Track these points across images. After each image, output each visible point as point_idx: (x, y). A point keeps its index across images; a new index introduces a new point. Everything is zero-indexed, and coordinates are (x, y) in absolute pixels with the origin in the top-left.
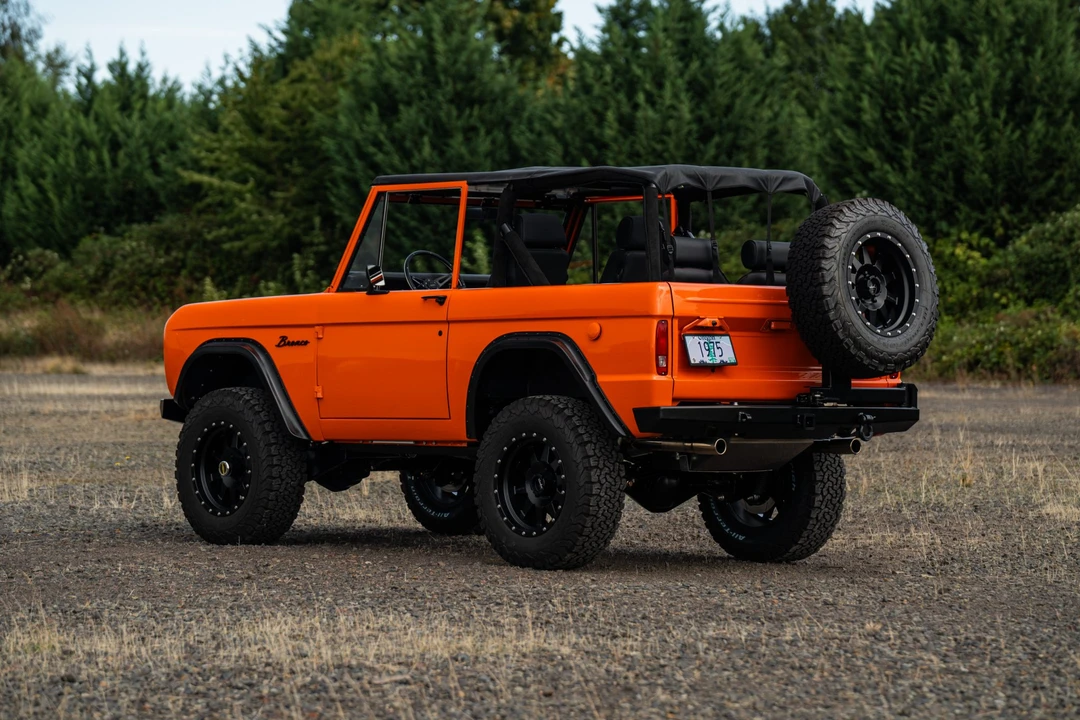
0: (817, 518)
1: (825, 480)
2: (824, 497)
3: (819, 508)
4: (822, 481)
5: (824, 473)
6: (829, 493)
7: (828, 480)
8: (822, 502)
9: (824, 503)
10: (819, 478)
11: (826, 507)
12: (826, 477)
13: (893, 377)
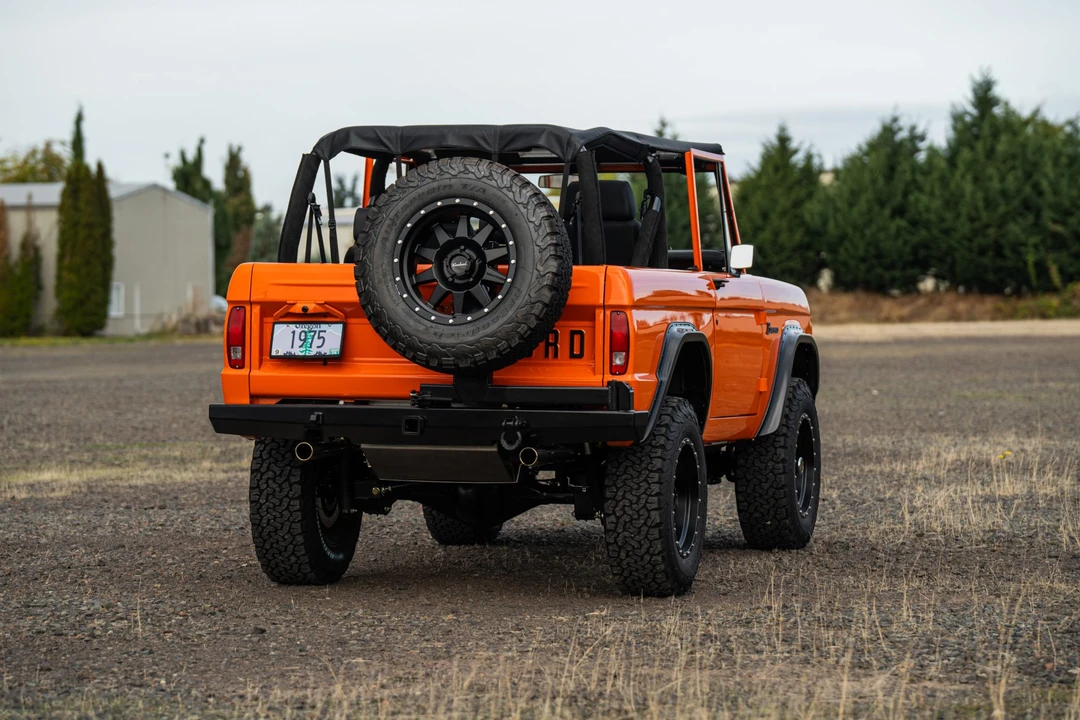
0: (616, 542)
1: (619, 498)
2: (618, 518)
3: (614, 531)
4: (614, 499)
5: (618, 489)
6: (625, 513)
7: (624, 497)
8: (616, 524)
9: (620, 526)
10: (608, 494)
11: (624, 530)
12: (620, 494)
13: (612, 373)
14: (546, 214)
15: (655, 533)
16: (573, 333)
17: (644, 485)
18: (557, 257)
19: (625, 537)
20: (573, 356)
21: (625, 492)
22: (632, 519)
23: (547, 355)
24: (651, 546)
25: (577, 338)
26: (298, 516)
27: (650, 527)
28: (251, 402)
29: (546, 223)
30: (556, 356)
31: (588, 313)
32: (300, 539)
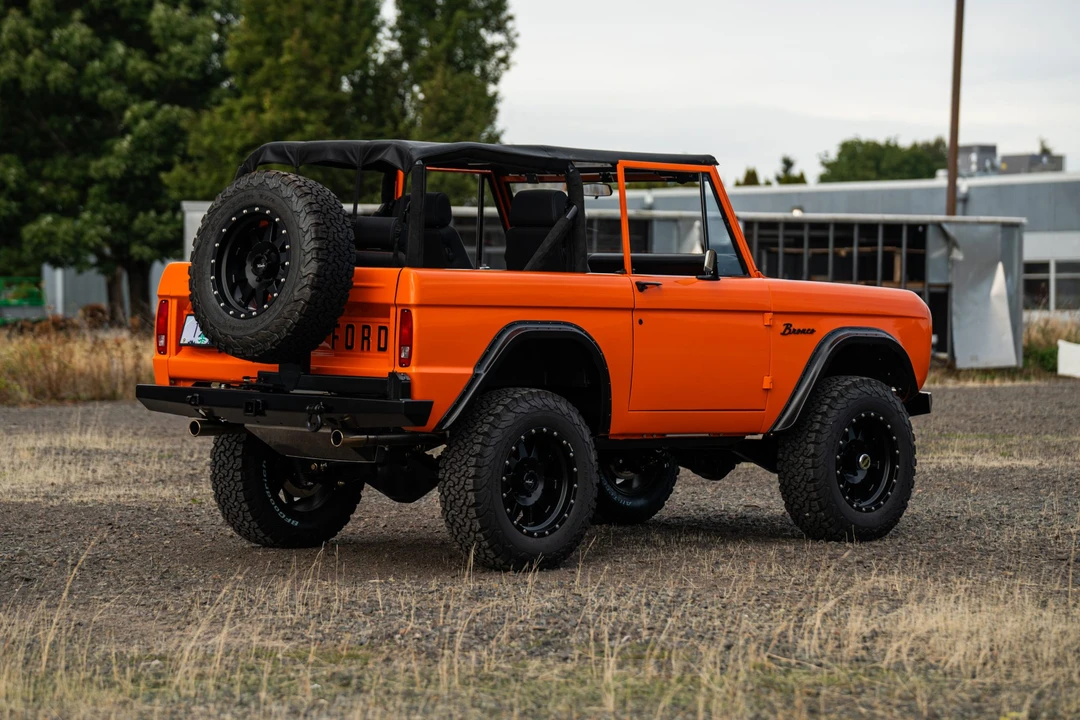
13: (401, 365)
14: (314, 221)
15: (473, 512)
16: (381, 328)
17: (464, 468)
18: (319, 260)
19: (453, 516)
20: (380, 349)
21: (451, 474)
22: (455, 499)
23: (362, 348)
24: (471, 525)
25: (383, 332)
26: (240, 486)
27: (469, 507)
28: (171, 384)
29: (313, 229)
30: (368, 348)
31: (383, 310)
32: (245, 506)
